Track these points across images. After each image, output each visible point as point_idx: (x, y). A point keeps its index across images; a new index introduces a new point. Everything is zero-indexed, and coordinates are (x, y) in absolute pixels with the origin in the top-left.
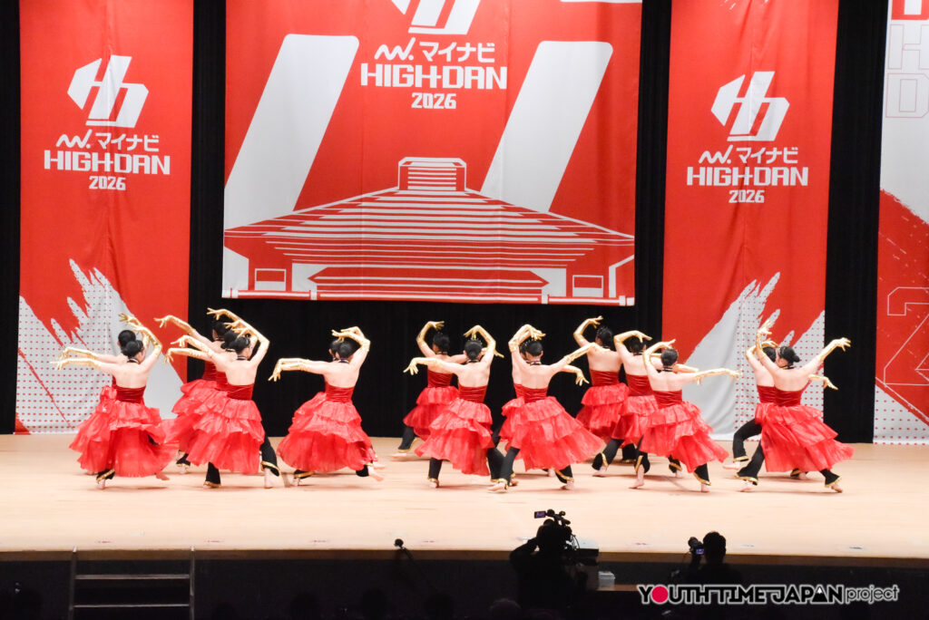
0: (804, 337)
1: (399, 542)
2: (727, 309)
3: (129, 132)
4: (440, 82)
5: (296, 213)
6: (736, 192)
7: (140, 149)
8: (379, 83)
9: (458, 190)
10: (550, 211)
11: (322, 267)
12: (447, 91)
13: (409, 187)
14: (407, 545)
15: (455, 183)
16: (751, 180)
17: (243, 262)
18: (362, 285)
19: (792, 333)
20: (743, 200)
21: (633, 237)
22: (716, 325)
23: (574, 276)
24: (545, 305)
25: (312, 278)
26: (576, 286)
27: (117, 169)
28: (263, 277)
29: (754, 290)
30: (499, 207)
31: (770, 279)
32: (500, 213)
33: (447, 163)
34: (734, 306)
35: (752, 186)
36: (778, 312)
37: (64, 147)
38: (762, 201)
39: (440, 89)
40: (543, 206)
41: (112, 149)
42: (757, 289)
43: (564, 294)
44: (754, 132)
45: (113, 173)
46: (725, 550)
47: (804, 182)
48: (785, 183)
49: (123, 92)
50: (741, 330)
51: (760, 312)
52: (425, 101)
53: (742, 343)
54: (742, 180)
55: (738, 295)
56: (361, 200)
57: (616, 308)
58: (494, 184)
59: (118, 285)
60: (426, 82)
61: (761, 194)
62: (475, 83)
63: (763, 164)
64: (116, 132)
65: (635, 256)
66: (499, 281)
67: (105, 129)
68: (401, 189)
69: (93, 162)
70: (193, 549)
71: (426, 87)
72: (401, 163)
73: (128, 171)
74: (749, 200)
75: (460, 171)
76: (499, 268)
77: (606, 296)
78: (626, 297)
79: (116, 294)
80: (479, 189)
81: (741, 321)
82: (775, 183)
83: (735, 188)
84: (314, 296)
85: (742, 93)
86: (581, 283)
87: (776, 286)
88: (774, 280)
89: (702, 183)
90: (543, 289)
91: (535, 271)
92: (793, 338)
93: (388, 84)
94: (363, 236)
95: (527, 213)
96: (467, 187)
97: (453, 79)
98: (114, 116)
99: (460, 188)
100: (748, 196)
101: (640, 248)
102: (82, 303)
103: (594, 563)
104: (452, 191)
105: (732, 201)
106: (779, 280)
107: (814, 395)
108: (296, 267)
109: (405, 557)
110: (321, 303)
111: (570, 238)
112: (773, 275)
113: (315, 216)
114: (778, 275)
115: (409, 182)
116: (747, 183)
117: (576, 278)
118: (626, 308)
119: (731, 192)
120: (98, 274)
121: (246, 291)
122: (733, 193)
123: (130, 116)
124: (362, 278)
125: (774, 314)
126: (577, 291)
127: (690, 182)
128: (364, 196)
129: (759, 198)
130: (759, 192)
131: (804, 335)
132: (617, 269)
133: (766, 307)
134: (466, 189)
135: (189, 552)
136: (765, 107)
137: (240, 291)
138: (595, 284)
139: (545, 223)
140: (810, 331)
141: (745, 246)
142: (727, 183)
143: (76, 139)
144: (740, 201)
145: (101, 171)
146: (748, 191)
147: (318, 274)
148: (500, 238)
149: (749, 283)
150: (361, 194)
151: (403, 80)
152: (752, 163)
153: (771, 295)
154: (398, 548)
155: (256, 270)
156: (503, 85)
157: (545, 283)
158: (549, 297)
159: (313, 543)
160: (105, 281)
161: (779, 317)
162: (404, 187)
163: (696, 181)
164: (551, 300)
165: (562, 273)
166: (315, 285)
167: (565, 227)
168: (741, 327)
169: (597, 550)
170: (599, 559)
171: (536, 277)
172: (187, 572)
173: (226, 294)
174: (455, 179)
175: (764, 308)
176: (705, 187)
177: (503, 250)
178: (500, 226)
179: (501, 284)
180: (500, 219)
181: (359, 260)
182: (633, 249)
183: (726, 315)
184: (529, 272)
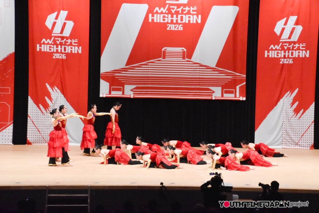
1: (162, 184)
2: (279, 101)
3: (67, 38)
4: (177, 20)
5: (126, 67)
6: (283, 60)
7: (71, 44)
8: (155, 21)
10: (216, 66)
11: (135, 86)
12: (179, 24)
13: (166, 58)
14: (165, 184)
15: (182, 57)
16: (288, 55)
17: (107, 84)
18: (149, 93)
19: (303, 110)
20: (285, 62)
21: (245, 76)
22: (275, 107)
23: (224, 90)
24: (214, 100)
25: (131, 90)
26: (225, 93)
27: (63, 51)
28: (114, 90)
29: (289, 94)
30: (198, 65)
31: (295, 90)
32: (198, 67)
33: (179, 49)
34: (282, 100)
35: (288, 57)
36: (297, 103)
37: (44, 43)
38: (292, 63)
39: (177, 23)
40: (213, 64)
41: (61, 44)
42: (290, 94)
43: (221, 96)
44: (289, 38)
45: (61, 52)
47: (308, 56)
48: (301, 56)
49: (65, 24)
50: (284, 109)
51: (291, 103)
52: (172, 27)
53: (284, 113)
54: (285, 56)
55: (283, 96)
56: (149, 63)
57: (239, 101)
58: (196, 57)
59: (63, 92)
60: (172, 21)
61: (292, 60)
62: (189, 21)
63: (293, 49)
64: (63, 38)
65: (246, 83)
66: (197, 91)
67: (58, 37)
68: (163, 59)
69: (54, 49)
70: (89, 186)
71: (172, 22)
72: (163, 50)
73: (67, 52)
74: (287, 63)
75: (184, 52)
76: (197, 87)
77: (235, 97)
78: (243, 97)
79: (62, 96)
80: (191, 59)
81: (284, 106)
82: (297, 56)
83: (282, 58)
84: (132, 97)
85: (286, 24)
86: (227, 92)
87: (297, 93)
88: (296, 91)
89: (270, 56)
90: (213, 94)
91: (210, 88)
92: (303, 112)
93: (158, 21)
94: (149, 75)
95: (208, 67)
96: (186, 58)
97: (182, 20)
98: (62, 32)
99: (184, 58)
100: (287, 61)
101: (248, 80)
102: (50, 99)
103: (231, 192)
104: (181, 59)
105: (281, 63)
106: (298, 91)
107: (311, 132)
108: (126, 86)
109: (164, 189)
110: (135, 99)
111: (223, 76)
112: (296, 89)
113: (133, 68)
114: (297, 89)
115: (166, 56)
116: (287, 56)
118: (243, 101)
119: (281, 60)
120: (56, 88)
121: (108, 95)
122: (282, 60)
123: (67, 32)
124: (149, 90)
125: (296, 103)
126: (225, 95)
127: (266, 56)
128: (150, 61)
129: (291, 62)
130: (291, 59)
131: (307, 111)
132: (240, 87)
133: (293, 100)
134: (186, 59)
135: (88, 187)
136: (293, 29)
137: (106, 95)
138: (231, 92)
139: (213, 71)
140: (309, 110)
141: (286, 79)
142: (279, 56)
143: (48, 40)
144: (284, 63)
145: (57, 52)
146: (287, 59)
147: (135, 89)
148: (198, 76)
149: (287, 92)
150: (149, 60)
151: (164, 20)
152: (289, 49)
153: (295, 96)
154: (161, 185)
155: (112, 87)
156: (199, 21)
157: (214, 92)
158: (215, 97)
159: (131, 184)
160: (59, 91)
161: (298, 104)
163: (268, 56)
164: (216, 98)
165: (220, 88)
166: (132, 93)
167: (221, 72)
168: (284, 108)
169: (232, 187)
170: (233, 190)
171: (210, 90)
172: (87, 193)
173: (101, 96)
174: (182, 55)
175: (293, 101)
176: (272, 58)
177: (198, 80)
178: (198, 72)
179: (198, 92)
180: (198, 70)
181: (148, 84)
182: (245, 80)
183: (279, 103)
184: (208, 88)
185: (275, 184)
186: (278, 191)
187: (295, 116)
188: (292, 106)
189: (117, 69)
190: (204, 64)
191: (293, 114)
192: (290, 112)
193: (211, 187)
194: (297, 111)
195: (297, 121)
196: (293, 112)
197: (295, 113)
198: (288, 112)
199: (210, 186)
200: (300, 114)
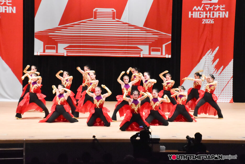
0: (226, 68)
1: (94, 137)
2: (202, 59)
5: (59, 27)
6: (205, 20)
7: (5, 4)
9: (113, 19)
10: (143, 26)
11: (68, 45)
13: (97, 18)
14: (97, 137)
15: (112, 17)
16: (210, 16)
17: (42, 43)
18: (81, 51)
19: (223, 66)
20: (207, 22)
21: (171, 35)
22: (198, 64)
23: (151, 48)
24: (142, 58)
25: (65, 49)
26: (152, 51)
28: (48, 48)
29: (210, 52)
30: (127, 25)
31: (216, 49)
32: (127, 27)
33: (109, 10)
34: (204, 58)
35: (210, 18)
36: (218, 60)
38: (213, 23)
40: (141, 25)
42: (212, 52)
43: (148, 54)
46: (201, 138)
47: (227, 16)
48: (221, 17)
50: (206, 66)
53: (207, 70)
54: (206, 16)
55: (205, 54)
56: (81, 22)
57: (165, 59)
58: (125, 18)
61: (213, 20)
63: (214, 10)
65: (171, 41)
66: (127, 49)
68: (94, 19)
70: (24, 140)
72: (94, 10)
74: (209, 23)
75: (114, 13)
76: (127, 45)
77: (162, 54)
78: (168, 55)
80: (120, 19)
81: (206, 62)
82: (217, 17)
83: (204, 18)
84: (65, 55)
86: (153, 50)
87: (218, 51)
88: (217, 49)
89: (194, 17)
90: (141, 52)
91: (139, 46)
92: (223, 68)
94: (82, 34)
95: (136, 27)
96: (116, 18)
99: (114, 19)
100: (208, 21)
101: (173, 39)
103: (158, 143)
104: (111, 19)
105: (203, 23)
106: (218, 49)
107: (230, 87)
108: (59, 45)
109: (96, 142)
110: (68, 57)
111: (150, 35)
112: (217, 47)
113: (65, 28)
114: (218, 47)
115: (97, 17)
116: (208, 17)
117: (152, 49)
118: (168, 58)
119: (203, 20)
121: (42, 53)
122: (204, 20)
124: (81, 49)
125: (217, 60)
126: (152, 53)
127: (190, 17)
128: (82, 21)
129: (212, 22)
130: (212, 20)
131: (226, 67)
132: (166, 46)
134: (116, 19)
135: (23, 141)
137: (40, 53)
138: (158, 50)
139: (142, 30)
140: (228, 66)
141: (208, 38)
142: (202, 17)
144: (206, 23)
146: (209, 20)
147: (68, 47)
148: (127, 35)
149: (209, 50)
150: (81, 20)
152: (210, 10)
153: (216, 54)
154: (94, 138)
155: (46, 46)
157: (142, 50)
158: (143, 55)
159: (65, 137)
161: (218, 61)
162: (95, 18)
163: (192, 16)
164: (144, 56)
165: (147, 47)
166: (65, 51)
167: (148, 32)
168: (206, 64)
169: (160, 139)
170: (160, 142)
171: (139, 48)
172: (22, 147)
173: (35, 54)
174: (112, 15)
175: (214, 58)
176: (195, 18)
177: (128, 39)
178: (127, 31)
179: (128, 51)
180: (127, 29)
181: (80, 43)
182: (171, 39)
183: (201, 61)
184: (137, 47)
185: (198, 136)
186: (201, 142)
187: (216, 72)
188: (213, 63)
189: (50, 28)
190: (133, 24)
191: (214, 70)
192: (211, 68)
193: (140, 140)
194: (217, 67)
195: (218, 76)
196: (214, 68)
197: (216, 69)
198: (209, 68)
199: (138, 138)
200: (220, 70)
